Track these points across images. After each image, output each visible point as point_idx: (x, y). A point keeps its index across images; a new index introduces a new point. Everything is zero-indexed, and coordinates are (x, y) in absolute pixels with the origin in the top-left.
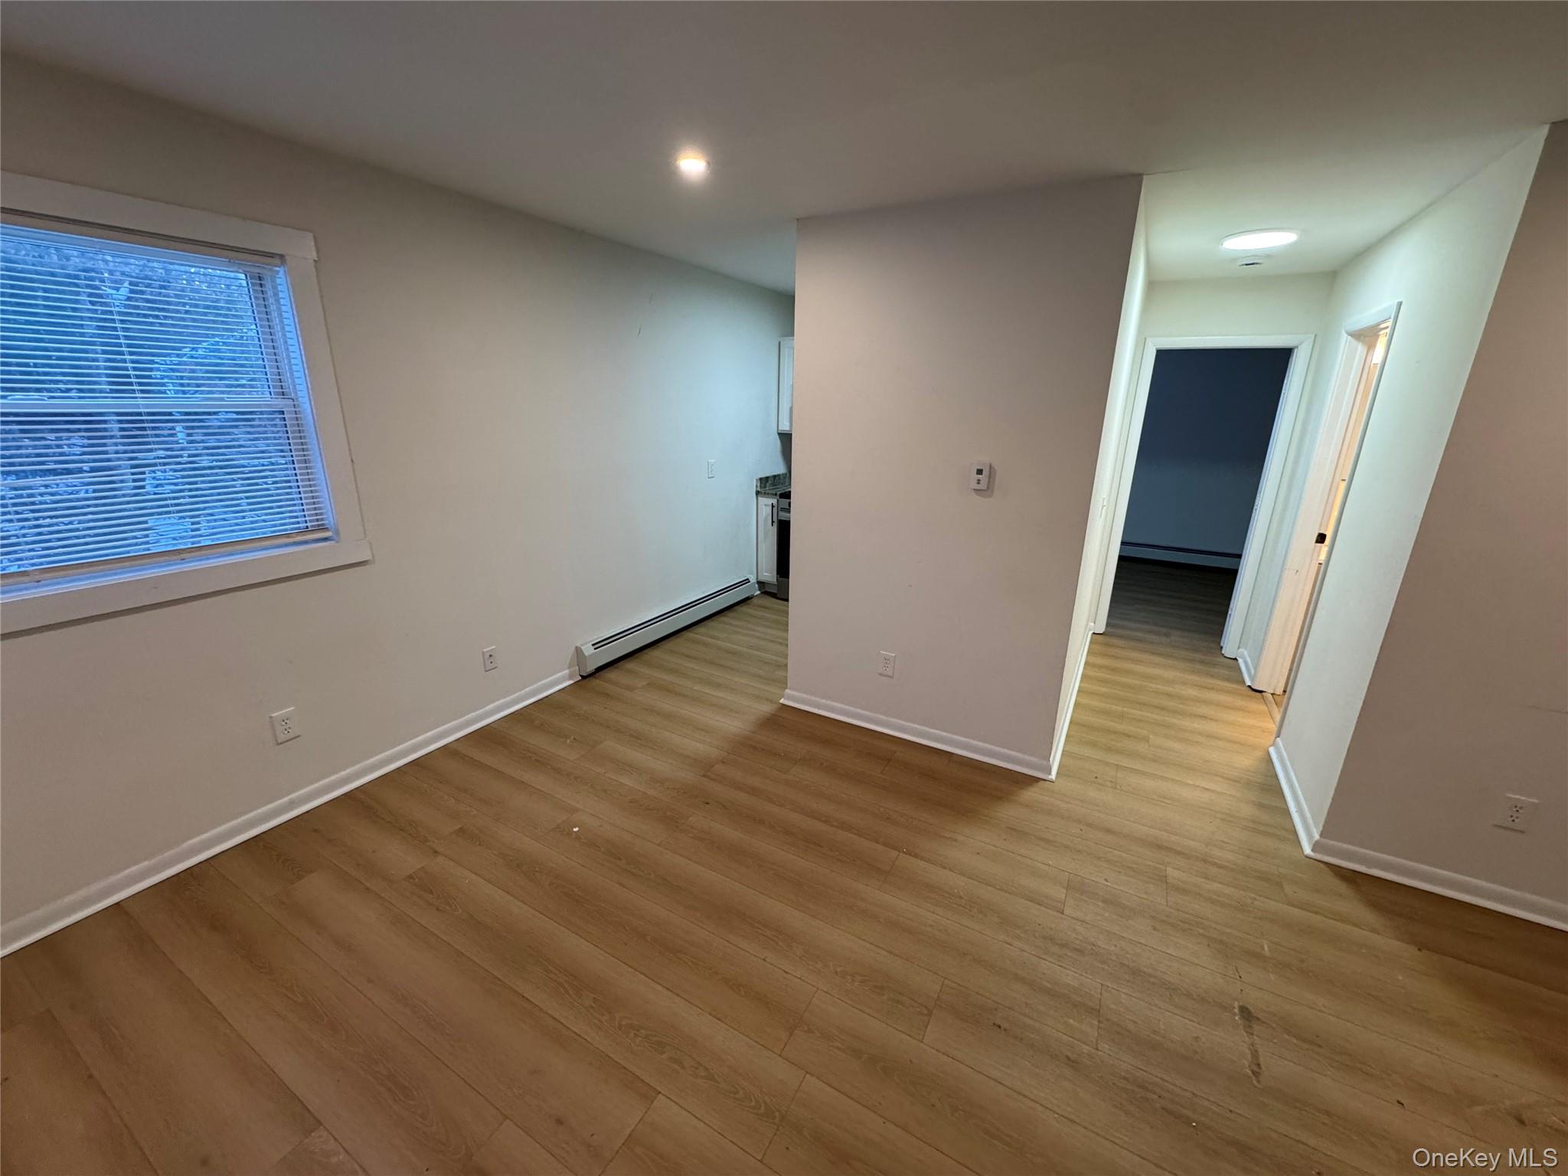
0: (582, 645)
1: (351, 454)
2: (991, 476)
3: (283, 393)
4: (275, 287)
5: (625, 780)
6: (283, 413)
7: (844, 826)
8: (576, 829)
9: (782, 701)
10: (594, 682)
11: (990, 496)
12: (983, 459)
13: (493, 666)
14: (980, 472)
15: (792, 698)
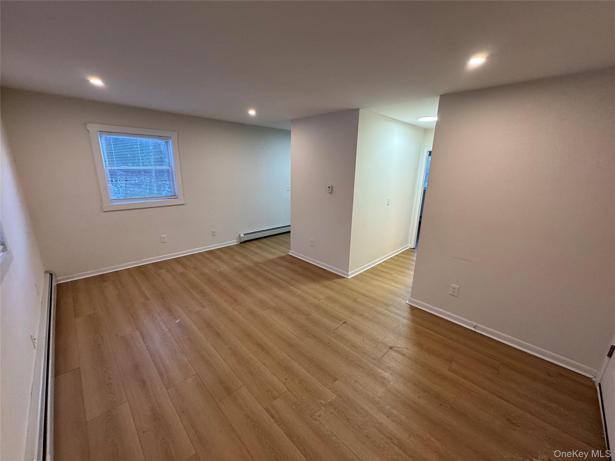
0: (241, 234)
1: (182, 179)
2: (332, 189)
3: (170, 166)
4: (169, 143)
5: (236, 264)
6: (169, 170)
7: (281, 279)
8: (218, 270)
9: (289, 253)
10: (243, 244)
11: (332, 194)
12: (330, 184)
13: (214, 235)
14: (329, 187)
15: (292, 253)
